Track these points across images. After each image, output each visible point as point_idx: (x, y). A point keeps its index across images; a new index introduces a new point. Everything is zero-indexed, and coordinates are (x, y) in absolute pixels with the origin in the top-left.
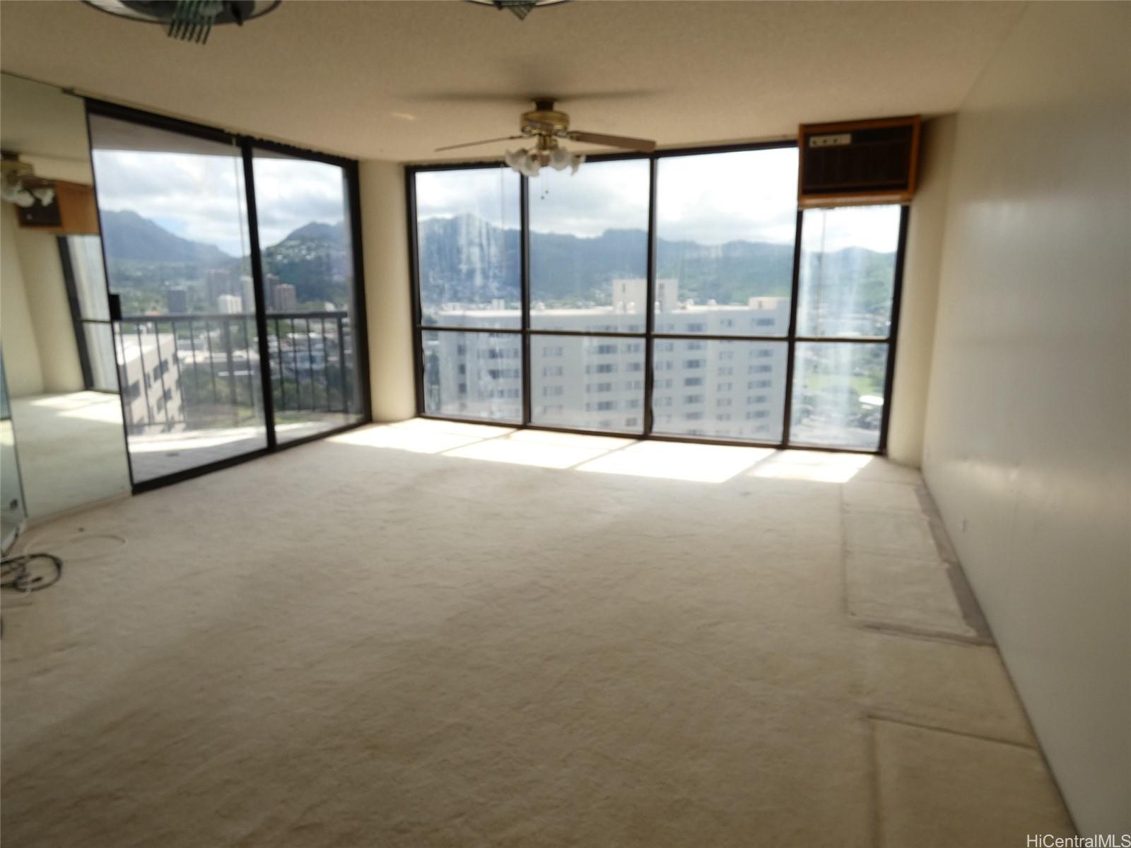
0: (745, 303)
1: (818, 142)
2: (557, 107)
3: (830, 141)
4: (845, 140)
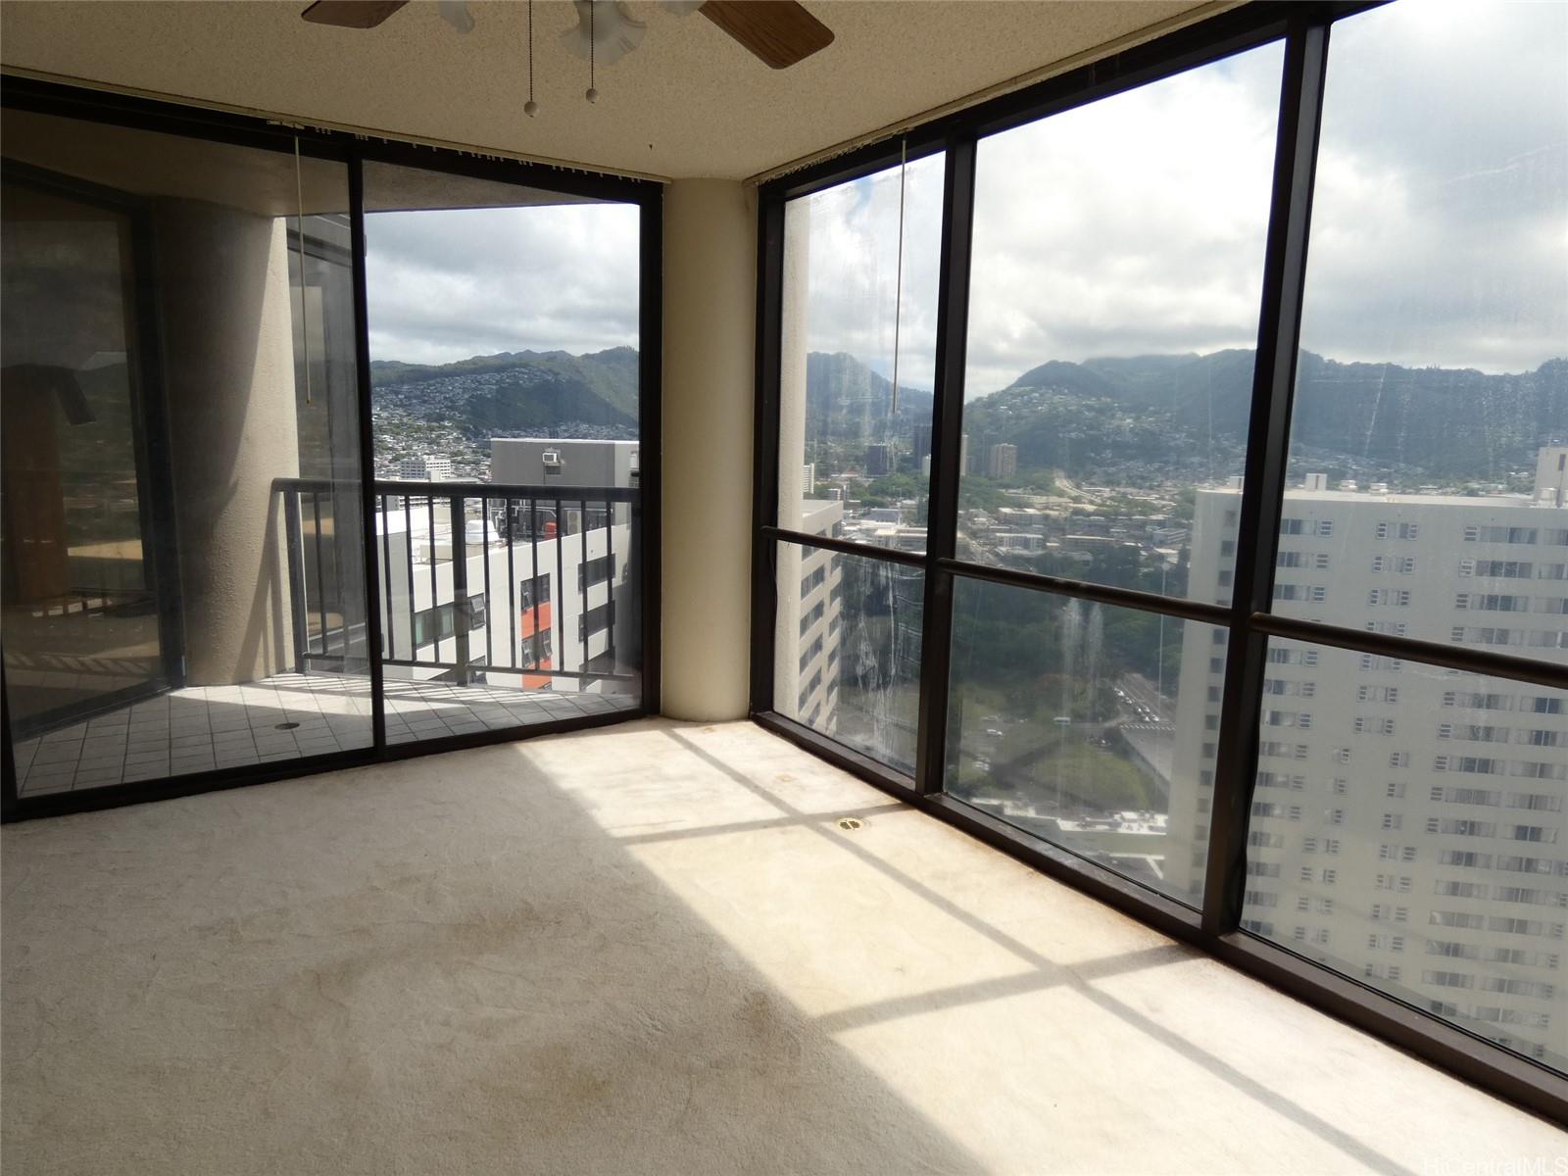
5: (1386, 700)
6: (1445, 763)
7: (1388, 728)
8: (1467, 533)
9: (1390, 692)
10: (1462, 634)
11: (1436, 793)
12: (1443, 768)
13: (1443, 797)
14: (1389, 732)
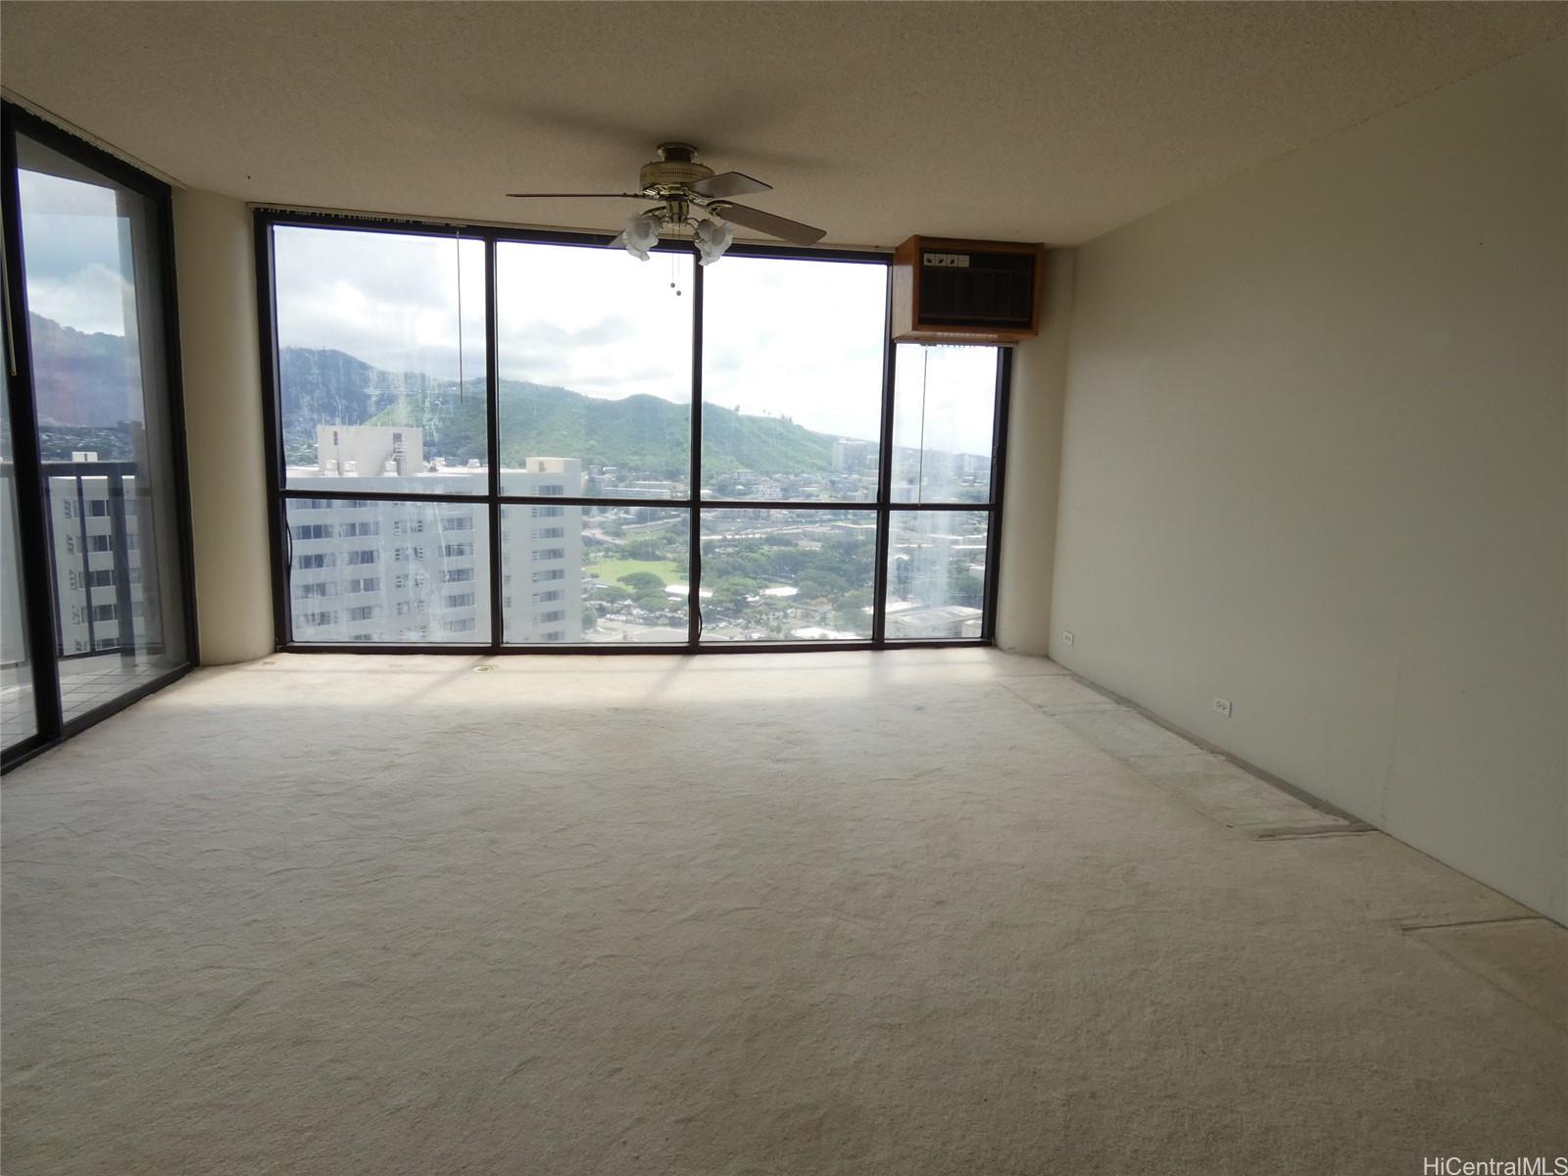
0: (523, 465)
1: (934, 260)
2: (696, 159)
3: (947, 260)
4: (963, 262)
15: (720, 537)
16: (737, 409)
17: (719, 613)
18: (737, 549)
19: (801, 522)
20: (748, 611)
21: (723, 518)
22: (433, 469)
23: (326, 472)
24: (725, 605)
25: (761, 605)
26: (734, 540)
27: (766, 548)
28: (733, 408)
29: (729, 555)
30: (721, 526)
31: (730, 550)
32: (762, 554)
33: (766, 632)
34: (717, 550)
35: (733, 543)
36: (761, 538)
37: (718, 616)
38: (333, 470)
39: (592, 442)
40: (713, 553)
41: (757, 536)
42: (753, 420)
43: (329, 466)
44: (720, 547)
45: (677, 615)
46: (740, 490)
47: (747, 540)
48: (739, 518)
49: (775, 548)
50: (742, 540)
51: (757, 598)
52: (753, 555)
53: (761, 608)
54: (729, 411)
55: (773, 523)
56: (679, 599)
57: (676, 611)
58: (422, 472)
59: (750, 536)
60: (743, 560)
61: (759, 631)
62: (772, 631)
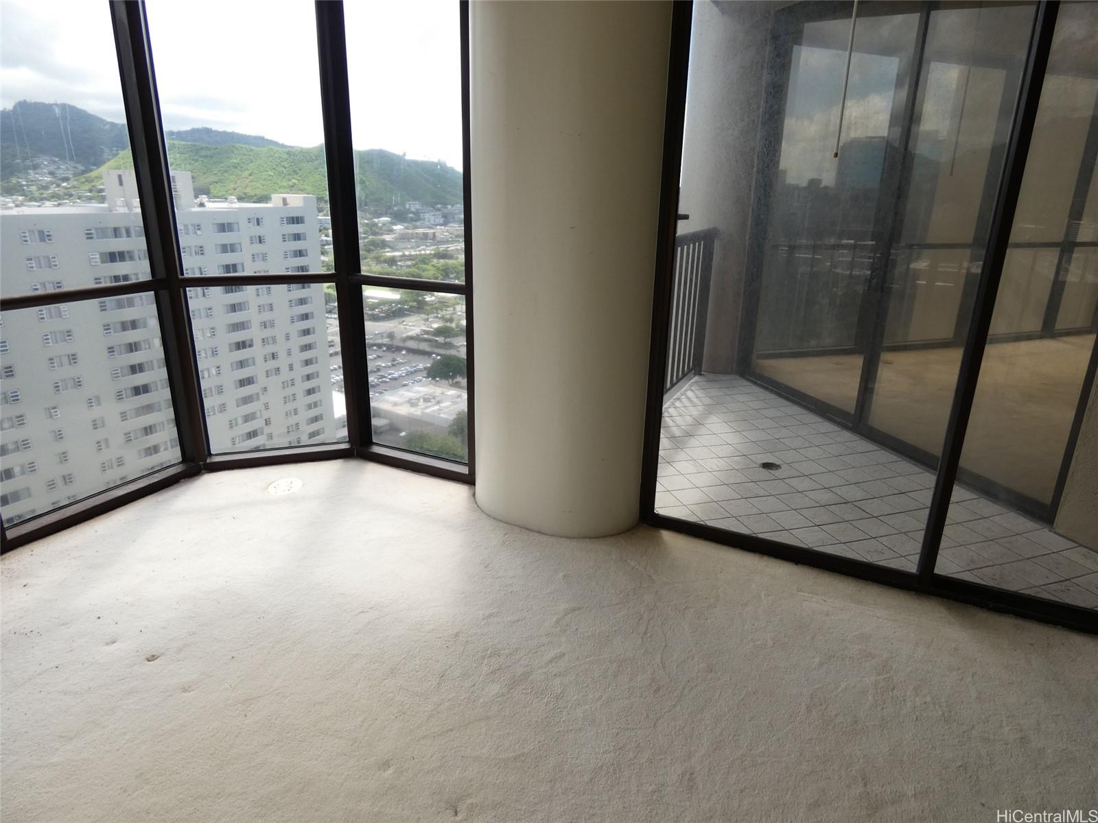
5: (70, 364)
6: (122, 395)
7: (78, 384)
8: (87, 234)
9: (71, 357)
10: (105, 306)
11: (124, 416)
12: (123, 398)
13: (128, 417)
14: (80, 385)
15: (400, 253)
16: (404, 155)
17: (406, 310)
18: (414, 262)
19: (459, 241)
20: (428, 308)
21: (400, 239)
22: (202, 205)
23: (118, 208)
24: (410, 304)
25: (435, 304)
26: (411, 255)
27: (435, 261)
28: (401, 154)
29: (408, 266)
30: (401, 245)
31: (409, 263)
32: (433, 266)
33: (442, 322)
34: (399, 263)
35: (410, 258)
36: (431, 254)
37: (406, 312)
38: (123, 206)
39: (293, 181)
40: (396, 265)
41: (428, 252)
42: (416, 163)
43: (119, 203)
44: (400, 261)
45: (375, 313)
46: (412, 217)
47: (421, 255)
48: (413, 239)
49: (442, 261)
50: (417, 255)
51: (433, 298)
52: (425, 266)
53: (437, 305)
54: (398, 157)
55: (438, 242)
56: (376, 301)
57: (374, 309)
58: (194, 207)
59: (423, 252)
60: (419, 270)
61: (437, 323)
62: (447, 322)
